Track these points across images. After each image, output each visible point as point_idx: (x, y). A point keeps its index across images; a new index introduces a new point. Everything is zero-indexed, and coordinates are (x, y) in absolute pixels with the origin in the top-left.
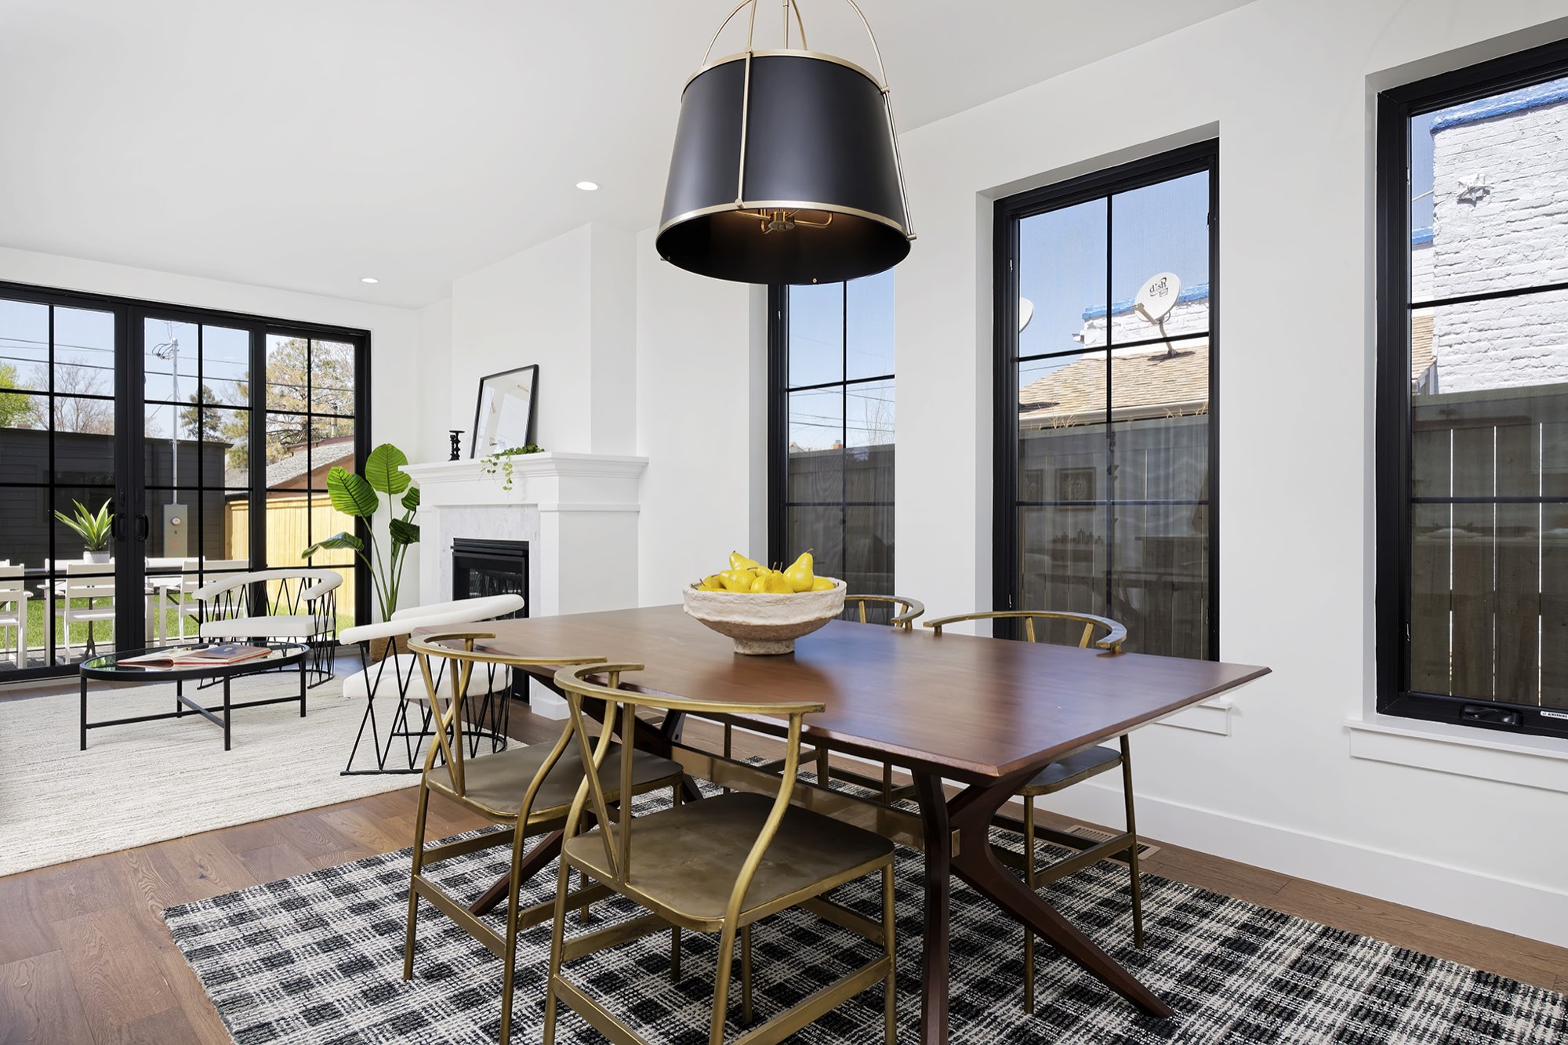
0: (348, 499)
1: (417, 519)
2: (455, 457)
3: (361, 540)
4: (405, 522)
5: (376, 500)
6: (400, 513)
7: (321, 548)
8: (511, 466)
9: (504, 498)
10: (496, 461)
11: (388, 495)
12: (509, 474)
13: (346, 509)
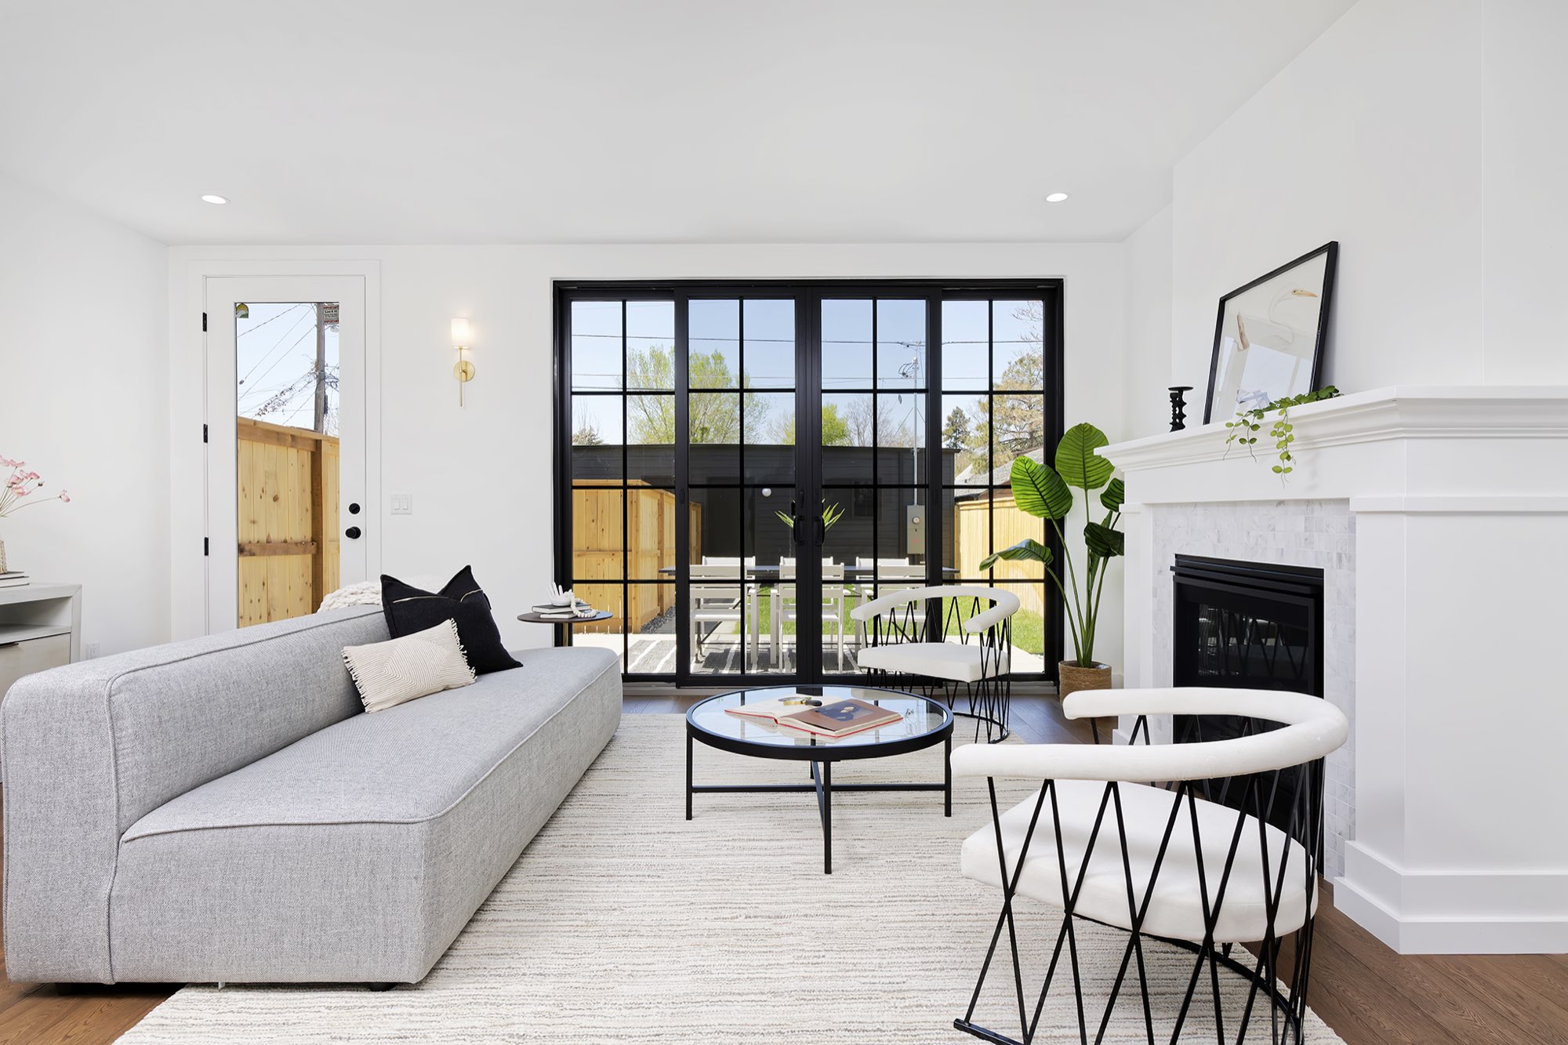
0: (1035, 497)
1: (1123, 524)
2: (1178, 424)
3: (1049, 550)
4: (1106, 526)
5: (1069, 497)
6: (1099, 514)
7: (1000, 559)
8: (1289, 428)
9: (1276, 487)
10: (1257, 421)
11: (1083, 490)
12: (1287, 440)
13: (1032, 509)
